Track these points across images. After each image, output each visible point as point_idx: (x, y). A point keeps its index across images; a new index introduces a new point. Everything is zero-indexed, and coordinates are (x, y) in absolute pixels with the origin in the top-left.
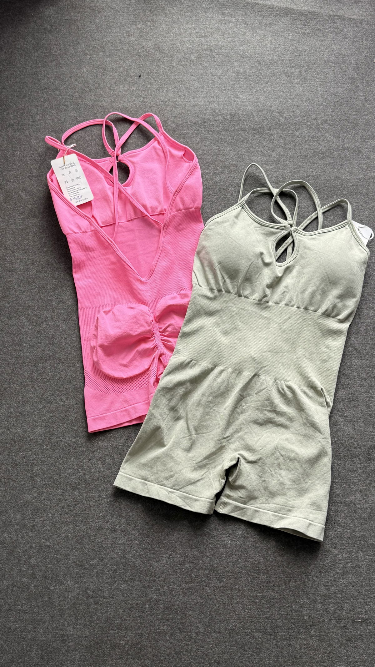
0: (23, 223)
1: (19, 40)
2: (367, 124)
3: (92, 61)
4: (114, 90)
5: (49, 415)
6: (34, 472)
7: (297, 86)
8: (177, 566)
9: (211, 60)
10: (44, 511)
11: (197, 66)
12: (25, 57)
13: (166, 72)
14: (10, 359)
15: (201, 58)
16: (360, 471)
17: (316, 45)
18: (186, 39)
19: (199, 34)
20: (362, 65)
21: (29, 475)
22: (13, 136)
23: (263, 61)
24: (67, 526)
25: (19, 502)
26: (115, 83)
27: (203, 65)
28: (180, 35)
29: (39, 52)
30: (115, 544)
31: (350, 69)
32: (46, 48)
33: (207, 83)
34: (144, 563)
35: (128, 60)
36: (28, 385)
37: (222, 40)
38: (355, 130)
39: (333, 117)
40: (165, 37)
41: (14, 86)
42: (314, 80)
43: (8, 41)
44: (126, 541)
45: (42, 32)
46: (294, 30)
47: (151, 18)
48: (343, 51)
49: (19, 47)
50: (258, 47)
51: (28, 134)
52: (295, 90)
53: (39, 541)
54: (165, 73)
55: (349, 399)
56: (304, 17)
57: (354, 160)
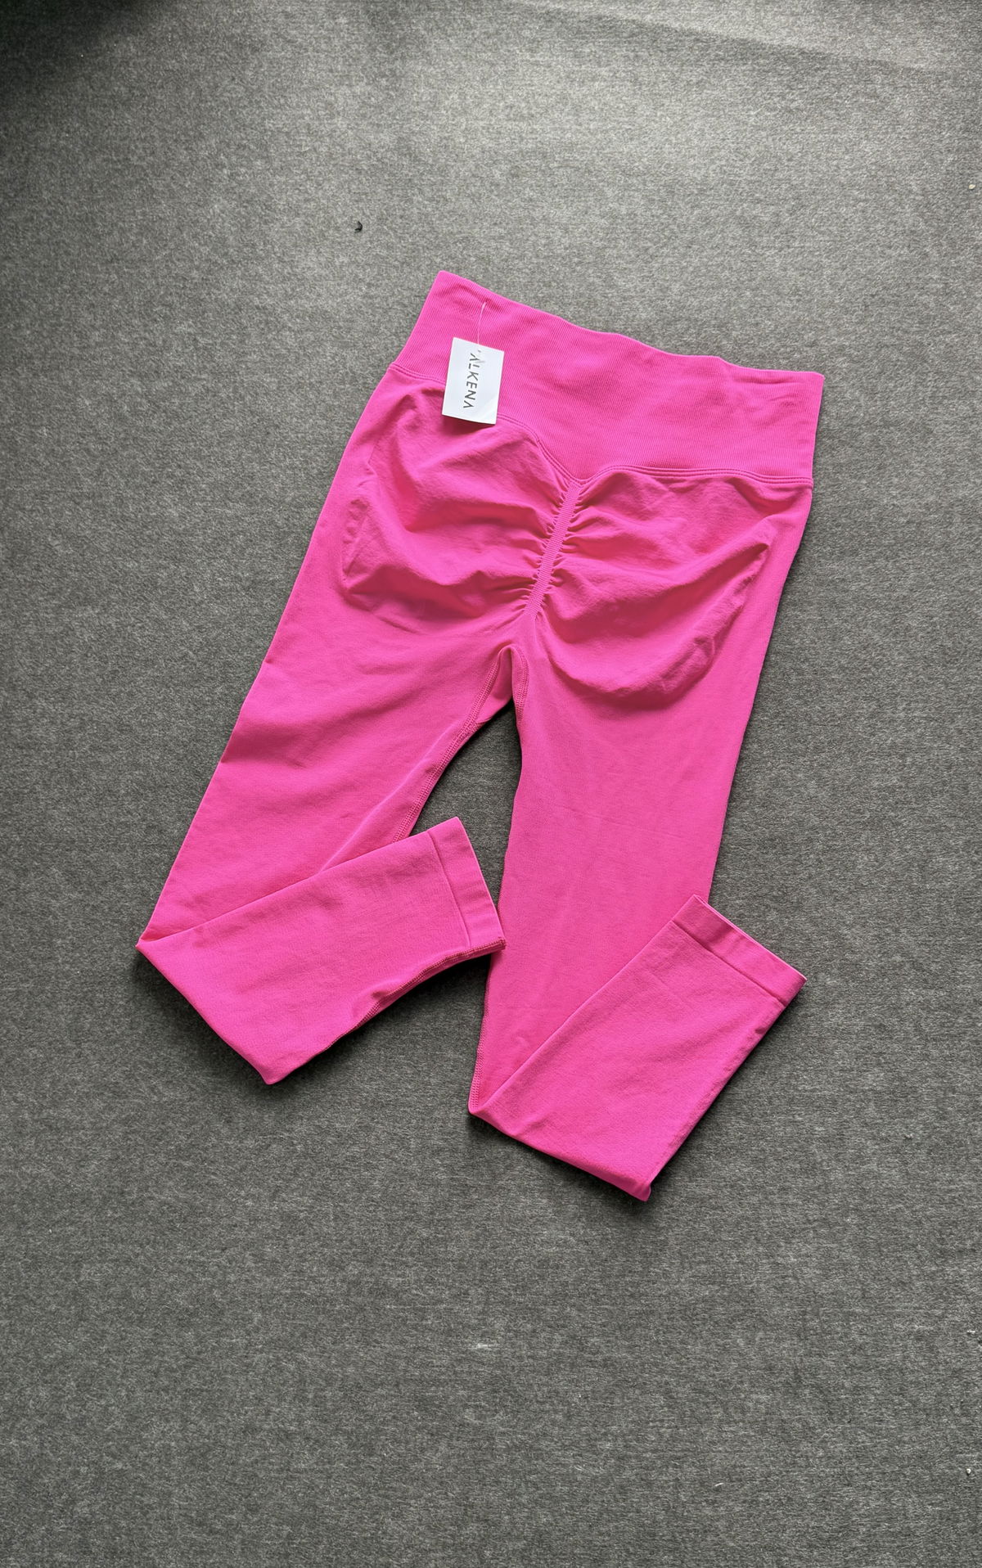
0: (56, 619)
1: (46, 127)
2: (949, 356)
3: (234, 184)
4: (292, 264)
5: (119, 1130)
6: (82, 1279)
7: (768, 253)
8: (446, 1530)
9: (546, 181)
10: (108, 1382)
11: (509, 197)
12: (61, 174)
13: (427, 215)
14: (22, 981)
15: (517, 176)
16: (918, 1284)
17: (819, 141)
18: (481, 123)
19: (514, 110)
20: (938, 196)
21: (71, 1288)
22: (31, 387)
23: (682, 186)
24: (167, 1421)
25: (45, 1357)
26: (296, 245)
27: (525, 194)
28: (466, 112)
29: (98, 160)
30: (289, 1470)
31: (907, 207)
32: (117, 150)
33: (534, 245)
34: (361, 1519)
35: (329, 180)
36: (66, 1050)
37: (574, 127)
38: (917, 373)
39: (860, 337)
40: (426, 118)
41: (33, 250)
42: (813, 237)
43: (17, 130)
44: (317, 1463)
45: (105, 106)
46: (761, 100)
47: (391, 66)
48: (890, 159)
49: (47, 145)
50: (667, 146)
51: (70, 382)
52: (762, 265)
53: (95, 1458)
54: (424, 217)
55: (893, 1092)
56: (790, 65)
57: (914, 454)
